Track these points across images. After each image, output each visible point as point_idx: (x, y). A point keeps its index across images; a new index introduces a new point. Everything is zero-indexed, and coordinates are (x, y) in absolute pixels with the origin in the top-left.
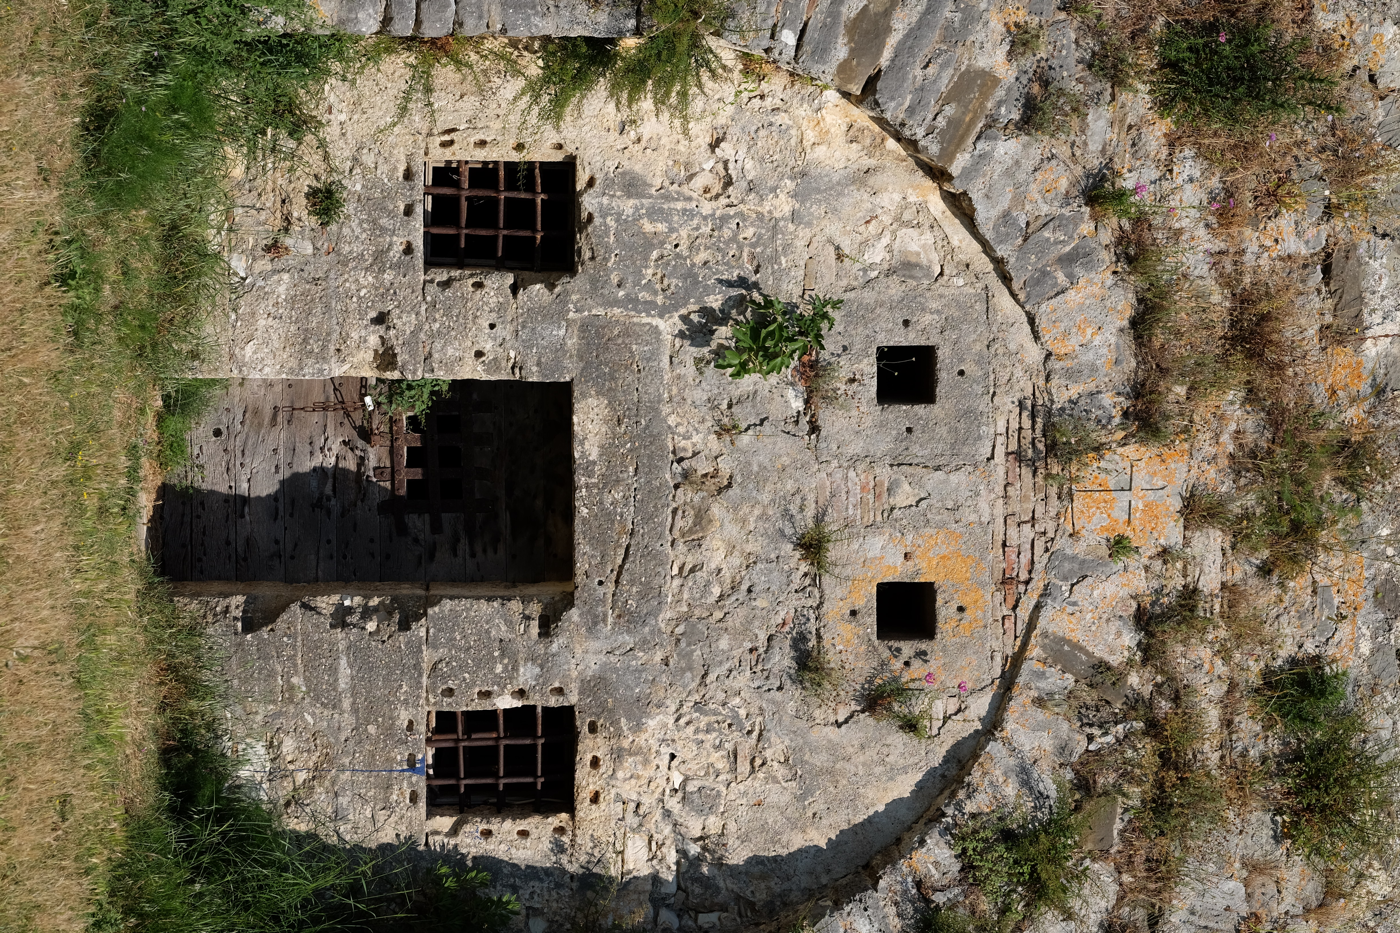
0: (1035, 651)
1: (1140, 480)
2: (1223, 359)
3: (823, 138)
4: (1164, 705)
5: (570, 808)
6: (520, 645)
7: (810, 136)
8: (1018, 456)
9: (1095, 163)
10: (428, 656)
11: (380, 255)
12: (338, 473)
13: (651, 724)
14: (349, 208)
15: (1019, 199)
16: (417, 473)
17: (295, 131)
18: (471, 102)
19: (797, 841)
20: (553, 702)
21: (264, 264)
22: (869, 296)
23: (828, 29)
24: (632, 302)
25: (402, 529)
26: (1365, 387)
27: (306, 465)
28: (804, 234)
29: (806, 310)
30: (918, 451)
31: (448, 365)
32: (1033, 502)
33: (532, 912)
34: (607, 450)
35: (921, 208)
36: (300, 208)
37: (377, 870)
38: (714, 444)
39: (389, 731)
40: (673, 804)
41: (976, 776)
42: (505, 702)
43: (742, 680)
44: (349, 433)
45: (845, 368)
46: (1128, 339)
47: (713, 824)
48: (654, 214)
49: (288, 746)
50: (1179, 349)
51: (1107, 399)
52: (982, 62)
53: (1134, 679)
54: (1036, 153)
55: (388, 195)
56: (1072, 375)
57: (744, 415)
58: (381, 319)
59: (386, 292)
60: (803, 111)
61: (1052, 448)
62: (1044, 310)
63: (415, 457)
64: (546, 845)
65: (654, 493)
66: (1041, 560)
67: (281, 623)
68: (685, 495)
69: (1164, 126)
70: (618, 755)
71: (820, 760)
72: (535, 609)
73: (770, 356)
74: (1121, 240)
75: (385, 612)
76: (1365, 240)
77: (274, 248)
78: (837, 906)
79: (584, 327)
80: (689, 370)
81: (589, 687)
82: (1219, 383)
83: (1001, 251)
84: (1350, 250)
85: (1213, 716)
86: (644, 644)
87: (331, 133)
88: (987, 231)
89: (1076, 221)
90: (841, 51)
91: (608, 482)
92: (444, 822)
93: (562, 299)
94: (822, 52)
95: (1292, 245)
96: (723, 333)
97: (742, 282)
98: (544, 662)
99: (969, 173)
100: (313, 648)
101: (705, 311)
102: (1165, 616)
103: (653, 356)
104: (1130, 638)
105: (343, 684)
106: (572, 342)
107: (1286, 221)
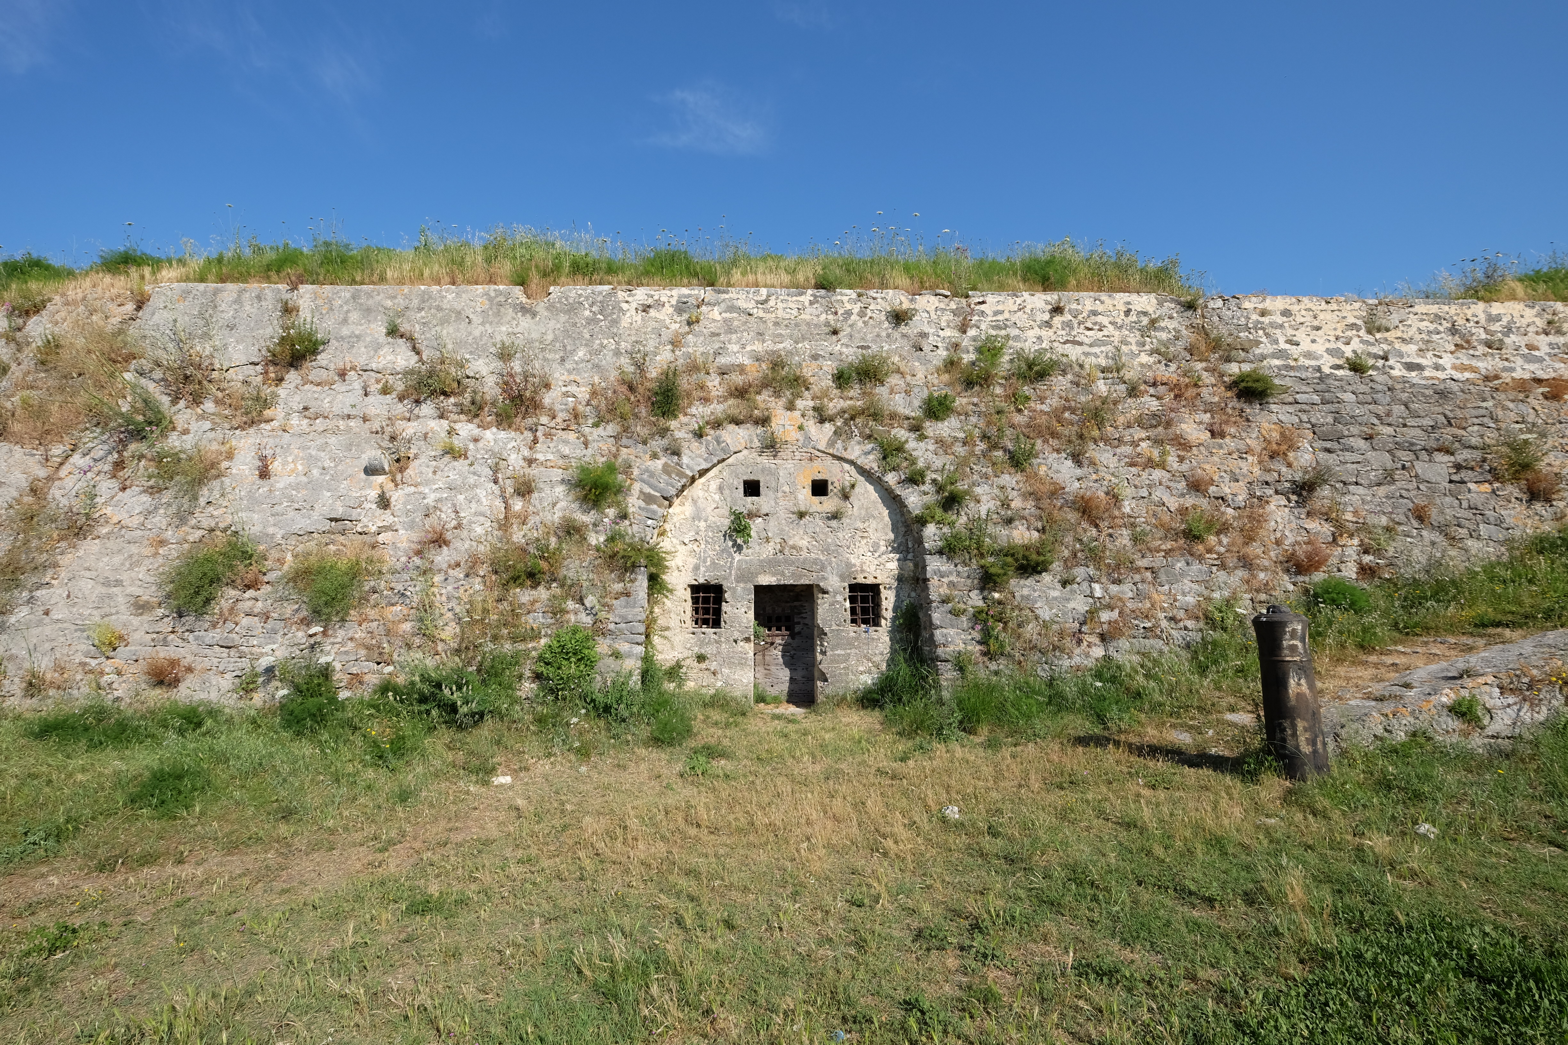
0: (831, 451)
1: (782, 422)
2: (748, 400)
3: (683, 513)
4: (846, 416)
5: (878, 585)
6: (831, 600)
7: (683, 516)
8: (775, 456)
9: (691, 435)
10: (834, 627)
11: (717, 642)
12: (783, 651)
13: (853, 561)
14: (703, 651)
15: (700, 456)
16: (783, 628)
17: (680, 667)
18: (672, 615)
19: (887, 519)
20: (847, 590)
21: (719, 676)
22: (729, 499)
23: (648, 510)
24: (730, 568)
25: (799, 633)
26: (757, 363)
27: (781, 660)
28: (710, 518)
29: (733, 517)
30: (773, 485)
31: (749, 621)
32: (788, 452)
33: (909, 596)
34: (774, 575)
35: (703, 485)
36: (703, 666)
37: (898, 642)
38: (771, 544)
39: (857, 639)
40: (877, 555)
41: (867, 467)
42: (848, 604)
43: (840, 535)
44: (772, 648)
45: (749, 506)
46: (741, 426)
47: (882, 543)
48: (705, 562)
49: (861, 669)
50: (744, 412)
51: (759, 431)
52: (660, 467)
53: (839, 424)
54: (687, 451)
55: (699, 640)
56: (751, 441)
57: (763, 536)
58: (736, 641)
59: (728, 640)
60: (675, 519)
61: (773, 447)
62: (733, 449)
63: (779, 629)
64: (889, 592)
65: (786, 561)
66: (805, 449)
67: (825, 671)
68: (786, 552)
69: (681, 416)
70: (863, 571)
71: (863, 512)
72: (820, 595)
73: (746, 528)
74: (713, 428)
75: (822, 640)
76: (716, 364)
77: (714, 674)
78: (906, 506)
79: (738, 582)
80: (750, 551)
81: (843, 580)
82: (754, 401)
83: (715, 461)
84: (719, 368)
85: (849, 402)
86: (830, 564)
87: (680, 656)
88: (709, 465)
89: (707, 441)
90: (654, 507)
91: (783, 574)
92: (883, 622)
93: (729, 588)
94: (654, 512)
95: (716, 383)
96: (739, 541)
97: (724, 536)
98: (836, 593)
99: (692, 470)
100: (832, 661)
101: (733, 546)
102: (821, 416)
103: (746, 562)
104: (827, 425)
105: (843, 652)
106: (742, 585)
107: (710, 384)
